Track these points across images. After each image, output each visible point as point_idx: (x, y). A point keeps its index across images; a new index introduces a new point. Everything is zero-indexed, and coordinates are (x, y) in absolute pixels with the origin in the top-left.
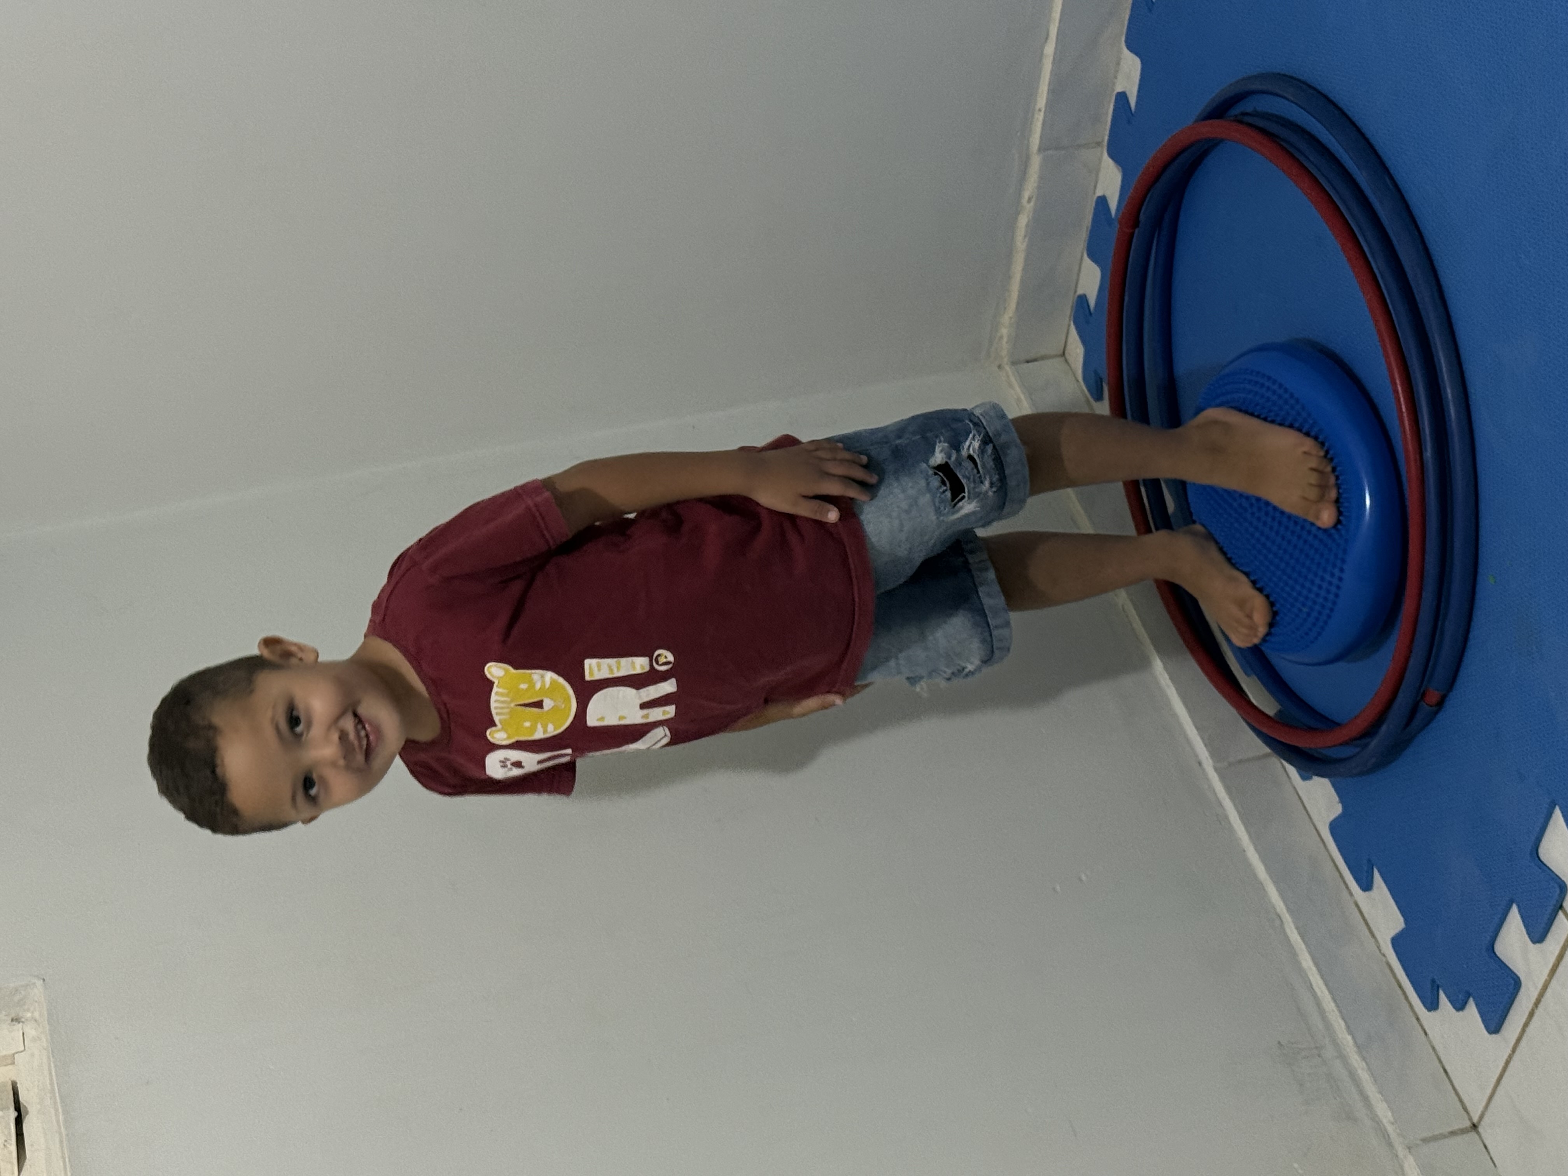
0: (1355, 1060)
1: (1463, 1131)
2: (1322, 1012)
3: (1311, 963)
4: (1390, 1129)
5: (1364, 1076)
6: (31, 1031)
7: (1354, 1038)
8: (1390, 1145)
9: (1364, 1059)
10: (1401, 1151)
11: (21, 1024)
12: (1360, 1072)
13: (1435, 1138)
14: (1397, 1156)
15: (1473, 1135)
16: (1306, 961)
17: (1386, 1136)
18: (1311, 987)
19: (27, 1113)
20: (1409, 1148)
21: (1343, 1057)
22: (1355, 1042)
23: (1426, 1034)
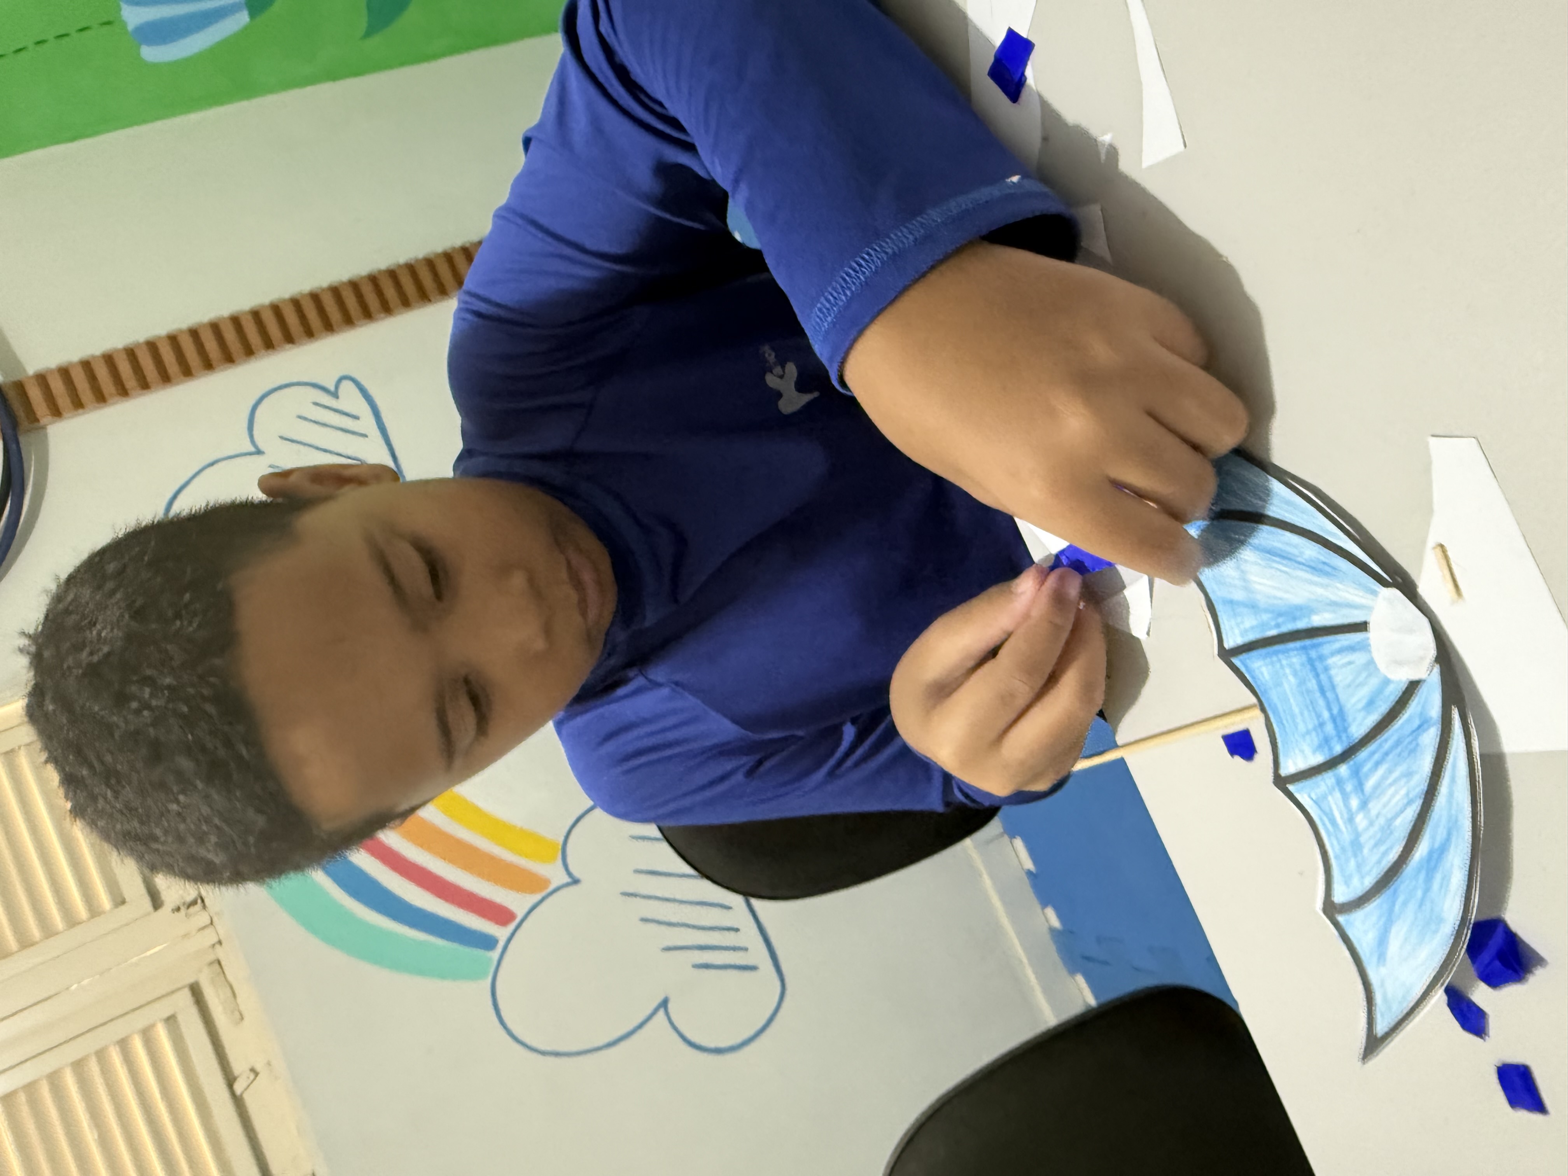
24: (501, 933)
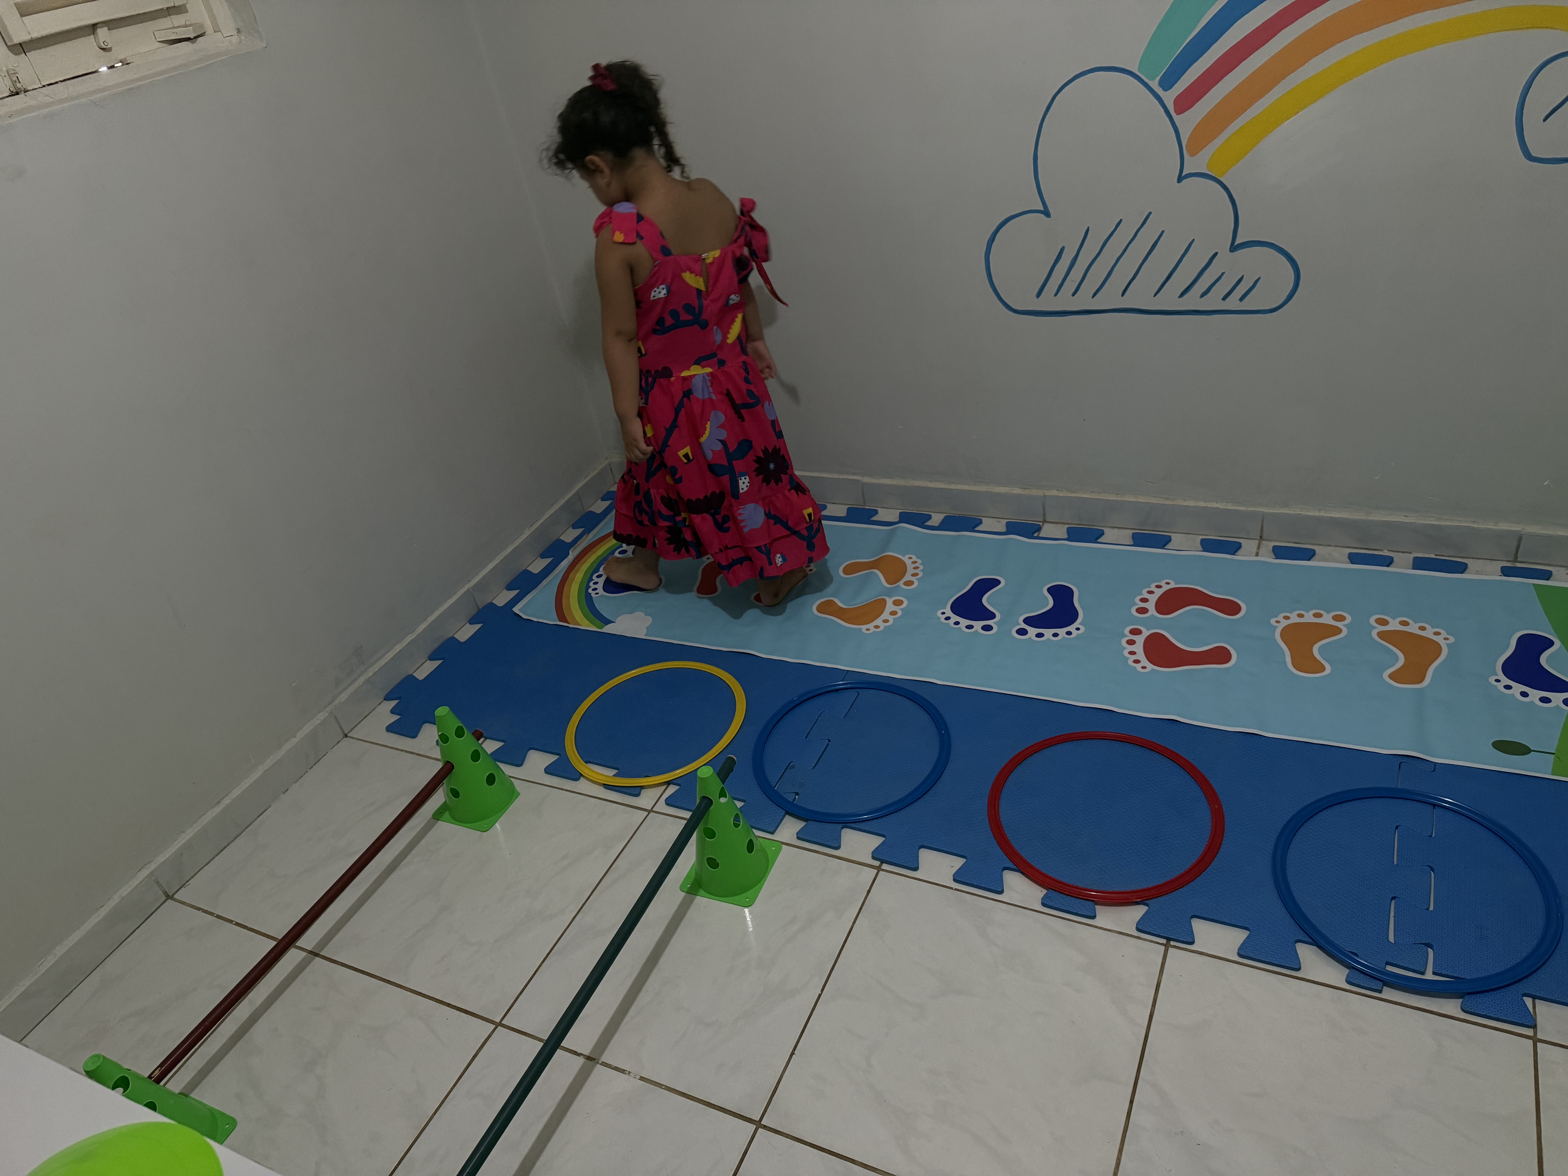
0: (362, 680)
1: (343, 731)
2: (378, 660)
3: (398, 650)
4: (337, 702)
5: (356, 685)
6: (235, 40)
7: (372, 676)
8: (330, 704)
9: (364, 683)
10: (329, 709)
11: (237, 34)
12: (357, 682)
13: (337, 721)
14: (326, 708)
15: (342, 736)
16: (398, 648)
17: (332, 701)
18: (388, 652)
19: (193, 43)
20: (331, 713)
21: (362, 674)
22: (370, 677)
23: (379, 704)
24: (1169, 97)
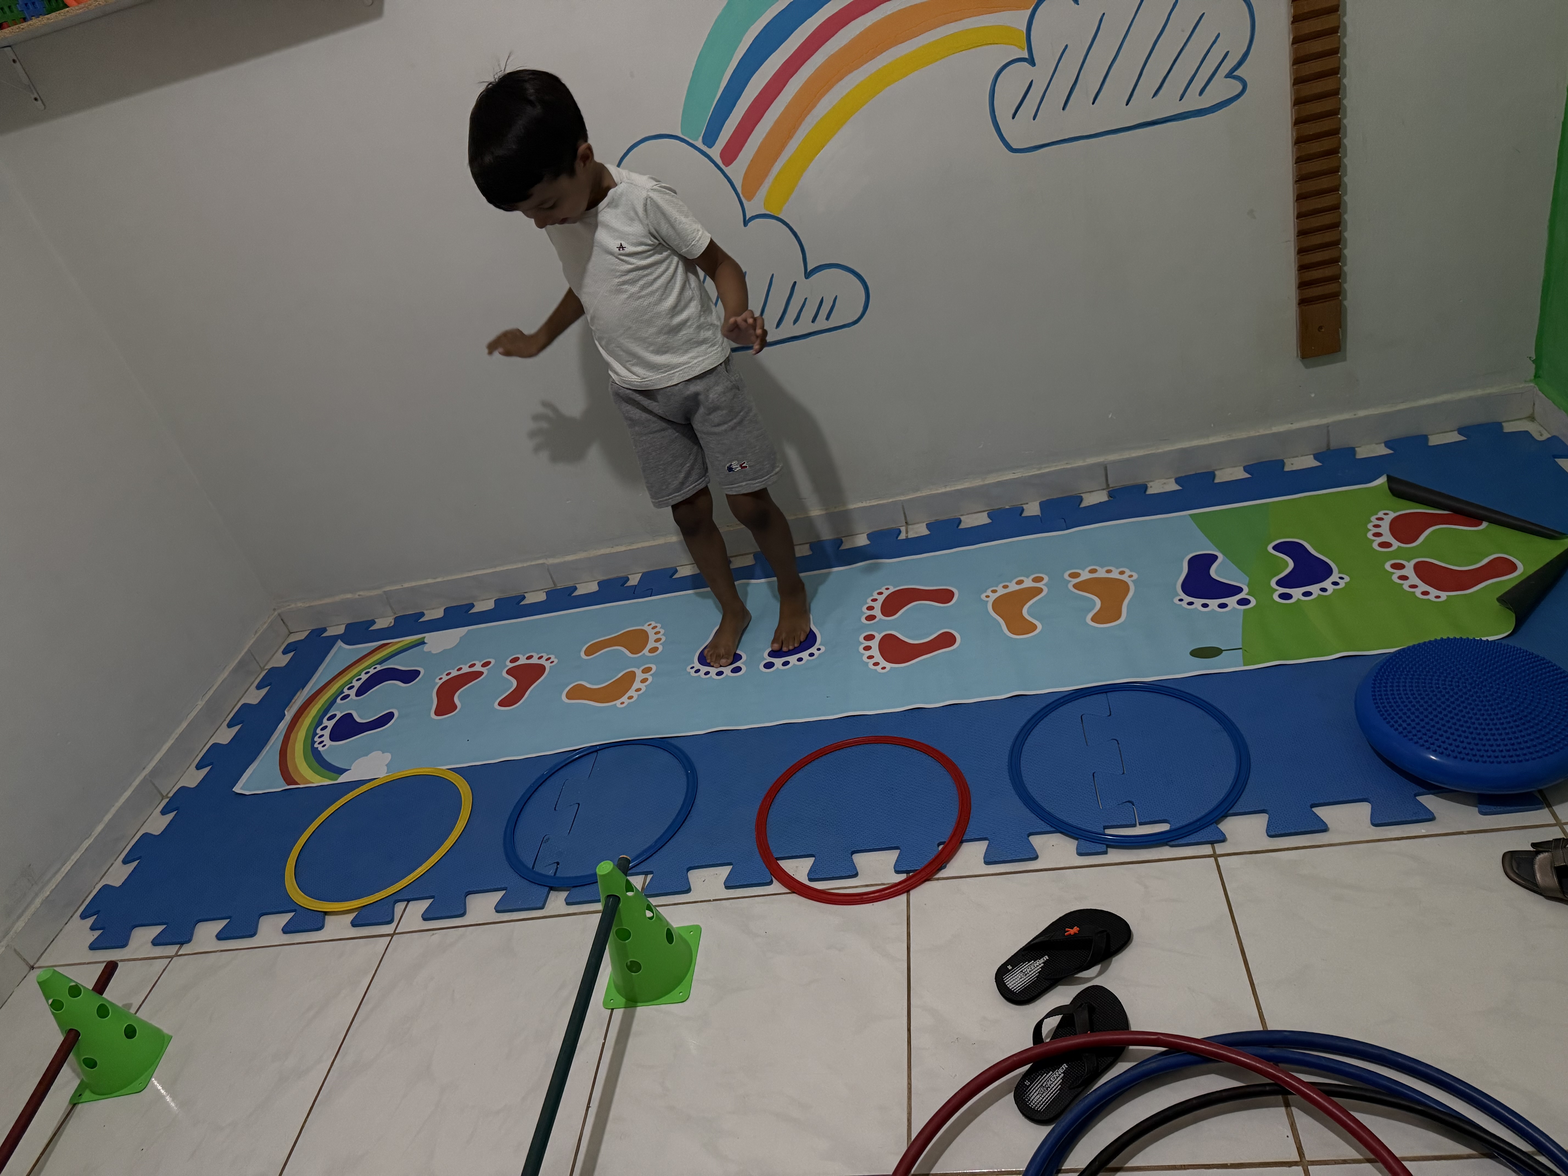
0: (38, 902)
1: (27, 963)
2: (54, 876)
3: (75, 860)
4: (12, 933)
5: (32, 909)
7: (48, 896)
8: (4, 937)
9: (42, 904)
10: (5, 942)
12: (33, 906)
13: (18, 954)
15: (28, 968)
17: (9, 931)
18: (63, 865)
20: (7, 945)
21: (37, 895)
23: (66, 924)
24: (715, 153)
